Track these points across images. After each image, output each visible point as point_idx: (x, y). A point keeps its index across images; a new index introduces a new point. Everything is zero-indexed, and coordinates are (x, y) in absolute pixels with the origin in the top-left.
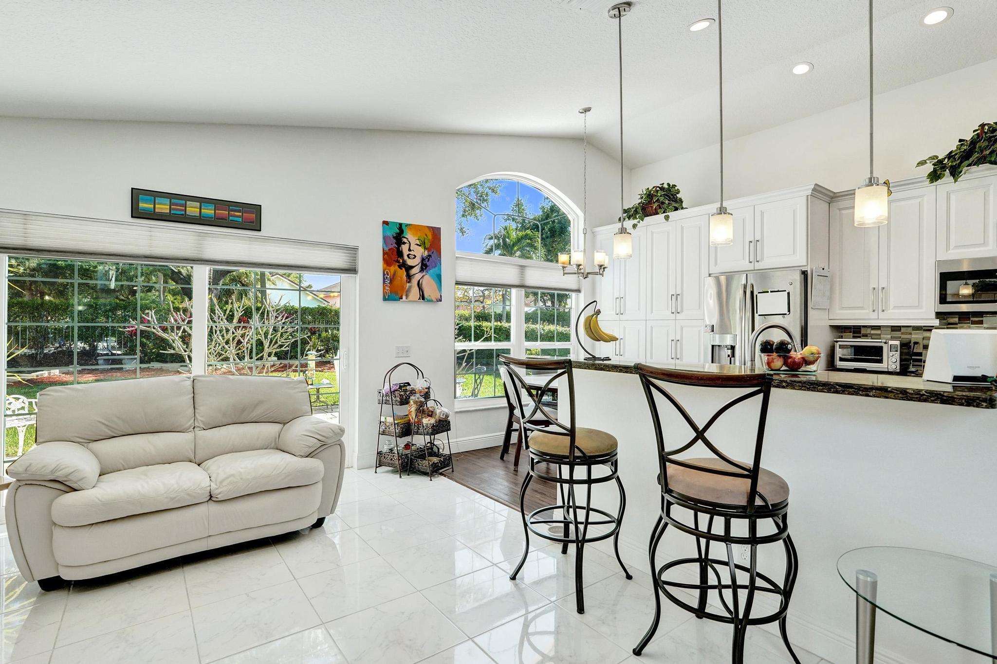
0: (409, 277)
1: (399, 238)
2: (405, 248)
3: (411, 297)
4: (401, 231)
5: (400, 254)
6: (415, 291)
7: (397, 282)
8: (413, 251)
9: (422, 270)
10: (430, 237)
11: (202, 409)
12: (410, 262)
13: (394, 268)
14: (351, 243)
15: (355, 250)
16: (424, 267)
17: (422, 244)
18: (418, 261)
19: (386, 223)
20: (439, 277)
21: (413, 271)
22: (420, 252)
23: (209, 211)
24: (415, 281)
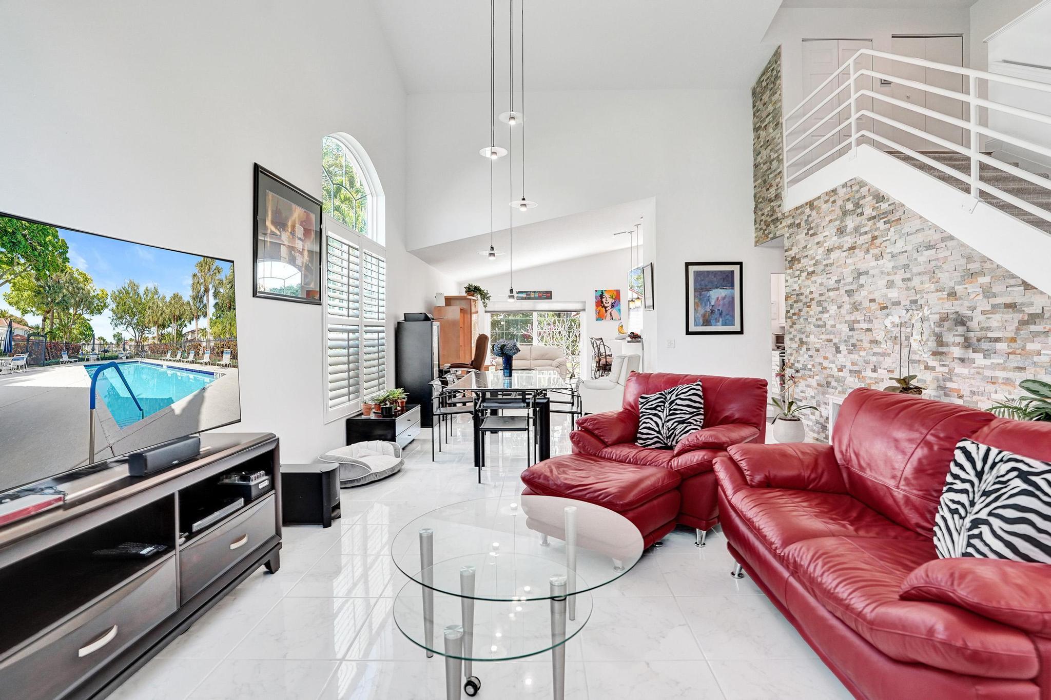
0: (606, 311)
1: (601, 296)
2: (604, 300)
3: (607, 318)
4: (603, 293)
5: (602, 302)
6: (609, 316)
7: (601, 313)
8: (608, 301)
9: (612, 308)
10: (615, 294)
11: (533, 355)
12: (606, 305)
13: (600, 308)
14: (584, 300)
15: (585, 302)
16: (613, 306)
17: (612, 297)
18: (610, 304)
19: (596, 291)
20: (620, 310)
21: (607, 309)
22: (611, 301)
23: (536, 295)
24: (608, 312)
